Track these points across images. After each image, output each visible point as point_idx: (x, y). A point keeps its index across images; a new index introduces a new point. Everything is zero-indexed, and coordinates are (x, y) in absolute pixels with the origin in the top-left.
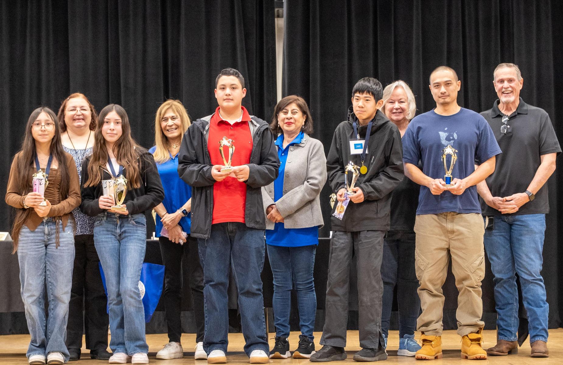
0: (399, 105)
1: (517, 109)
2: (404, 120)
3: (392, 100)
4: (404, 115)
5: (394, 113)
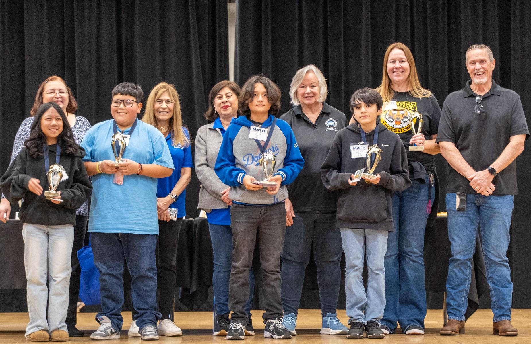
1: (490, 90)
2: (316, 103)
3: (303, 84)
4: (315, 99)
5: (306, 97)
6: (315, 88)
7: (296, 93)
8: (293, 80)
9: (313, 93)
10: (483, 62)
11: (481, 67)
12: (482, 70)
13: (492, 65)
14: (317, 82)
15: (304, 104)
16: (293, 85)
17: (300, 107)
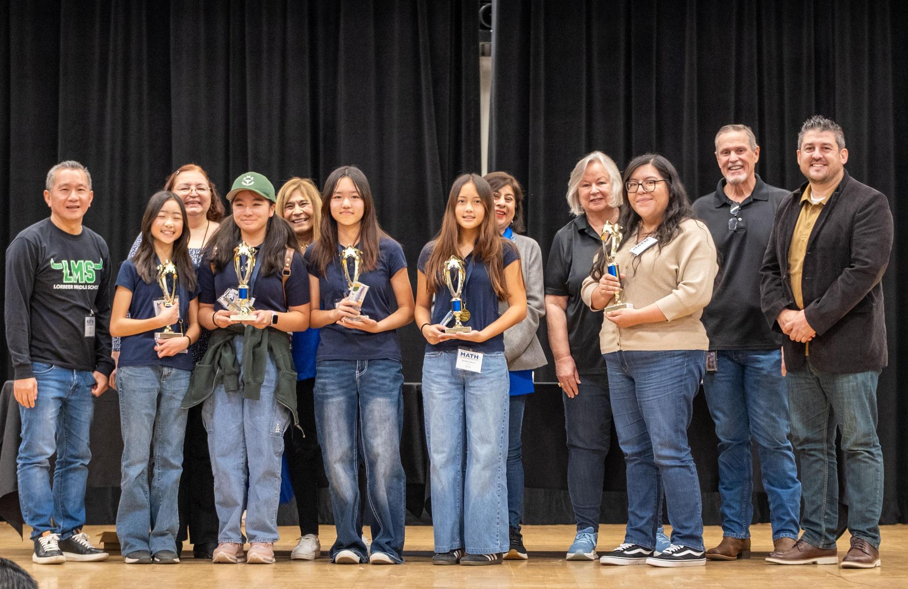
0: (598, 187)
1: (752, 193)
2: (608, 209)
3: (586, 181)
4: (606, 202)
5: (591, 201)
6: (604, 185)
7: (577, 195)
8: (571, 176)
9: (601, 192)
10: (741, 151)
11: (737, 159)
12: (740, 163)
13: (754, 155)
14: (607, 177)
15: (591, 211)
16: (571, 184)
17: (584, 216)
